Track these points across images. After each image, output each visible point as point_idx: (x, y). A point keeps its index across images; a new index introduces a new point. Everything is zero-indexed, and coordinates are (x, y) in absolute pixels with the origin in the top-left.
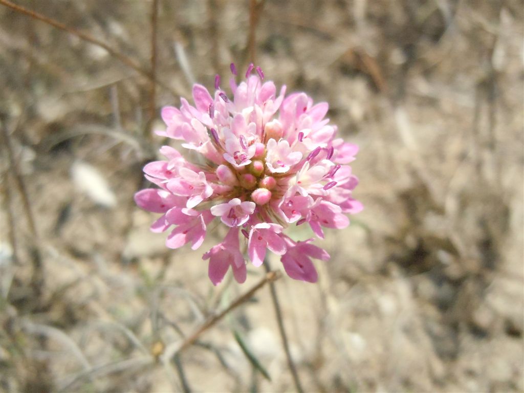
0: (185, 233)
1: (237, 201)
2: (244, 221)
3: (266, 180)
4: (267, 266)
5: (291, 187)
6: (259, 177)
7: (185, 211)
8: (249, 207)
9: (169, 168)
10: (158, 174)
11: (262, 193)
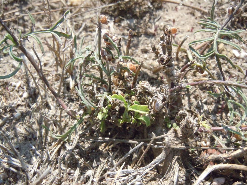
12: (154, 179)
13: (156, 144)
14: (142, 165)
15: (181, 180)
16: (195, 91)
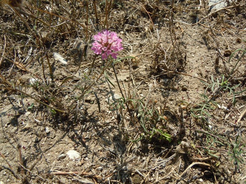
2: (106, 50)
12: (170, 164)
13: (173, 150)
14: (166, 158)
15: (182, 166)
16: (194, 125)
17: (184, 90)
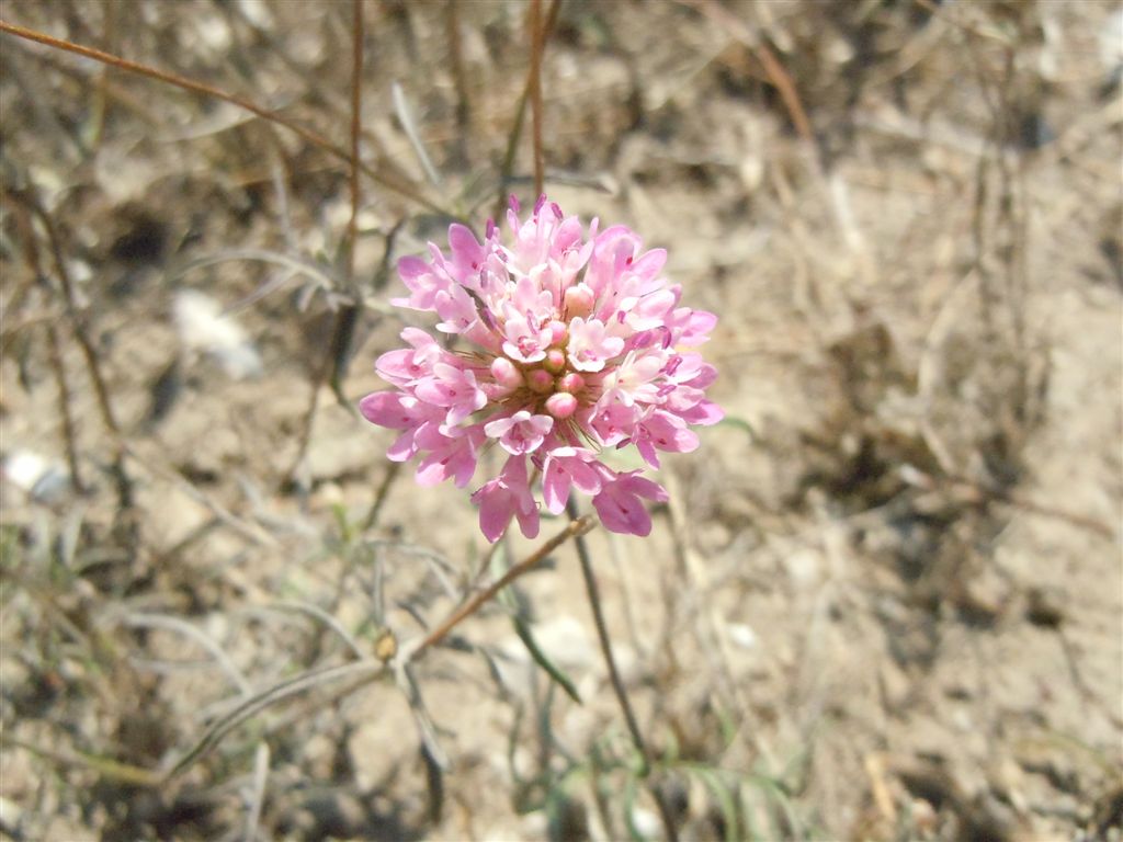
0: (443, 463)
1: (524, 415)
2: (535, 445)
3: (569, 378)
4: (571, 510)
5: (609, 390)
6: (558, 375)
7: (444, 430)
8: (544, 423)
9: (417, 361)
10: (398, 371)
11: (562, 400)
17: (1045, 618)
